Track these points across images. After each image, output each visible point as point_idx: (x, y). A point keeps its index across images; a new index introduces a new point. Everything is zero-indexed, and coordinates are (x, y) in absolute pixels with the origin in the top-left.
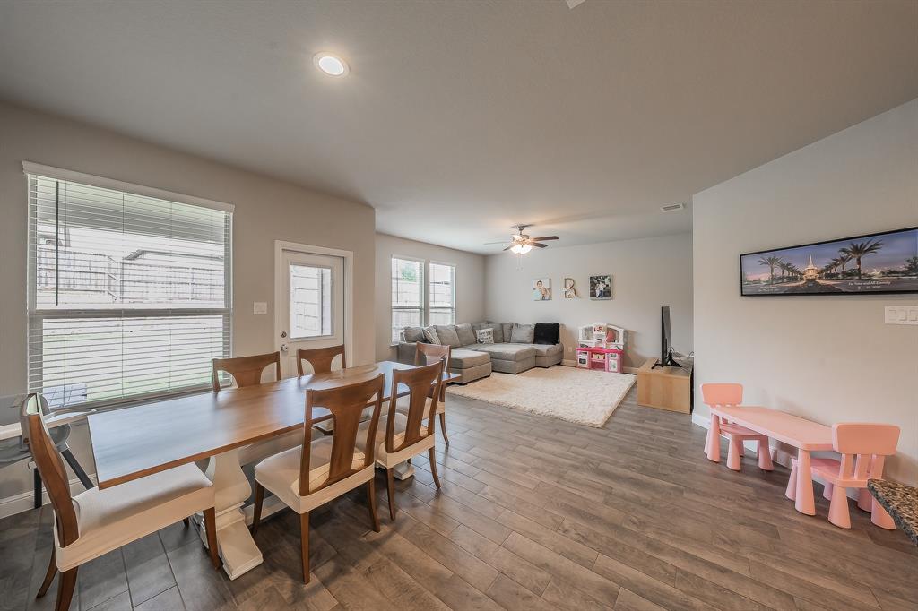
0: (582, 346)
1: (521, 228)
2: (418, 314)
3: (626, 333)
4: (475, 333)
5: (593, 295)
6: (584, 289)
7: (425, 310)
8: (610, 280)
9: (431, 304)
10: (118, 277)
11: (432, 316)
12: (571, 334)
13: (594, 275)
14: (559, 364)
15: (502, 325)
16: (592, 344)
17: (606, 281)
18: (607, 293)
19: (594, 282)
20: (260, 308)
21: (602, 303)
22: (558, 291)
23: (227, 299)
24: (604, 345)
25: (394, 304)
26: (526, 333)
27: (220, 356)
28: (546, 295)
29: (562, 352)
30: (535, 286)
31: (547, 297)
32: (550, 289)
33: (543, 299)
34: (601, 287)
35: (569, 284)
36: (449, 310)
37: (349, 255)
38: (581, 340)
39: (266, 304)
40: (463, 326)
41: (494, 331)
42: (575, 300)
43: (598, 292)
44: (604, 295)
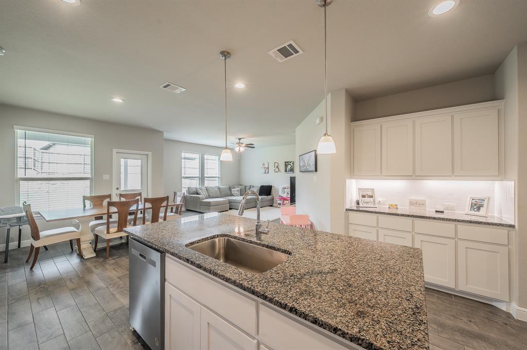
0: (280, 196)
1: (240, 139)
2: (198, 181)
4: (230, 190)
5: (286, 171)
6: (282, 168)
7: (202, 179)
8: (293, 163)
9: (205, 175)
10: (40, 161)
11: (206, 182)
12: (277, 191)
13: (287, 161)
14: (271, 206)
15: (246, 187)
17: (291, 164)
19: (286, 164)
20: (106, 177)
22: (272, 169)
23: (91, 173)
24: (289, 196)
25: (183, 175)
26: (256, 190)
27: (88, 195)
28: (267, 171)
29: (273, 200)
30: (262, 166)
33: (265, 173)
34: (289, 167)
35: (276, 165)
36: (217, 179)
37: (150, 154)
38: (280, 194)
39: (109, 176)
40: (224, 187)
41: (241, 189)
42: (279, 173)
43: (288, 169)
44: (291, 171)
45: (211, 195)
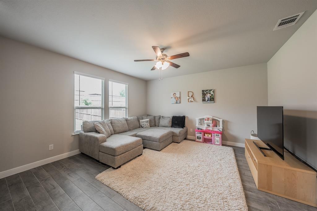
0: (198, 129)
1: (162, 50)
3: (223, 121)
4: (139, 121)
5: (204, 100)
6: (199, 97)
8: (214, 92)
9: (110, 105)
12: (192, 122)
13: (205, 89)
14: (185, 139)
15: (155, 117)
16: (204, 127)
17: (211, 92)
18: (212, 99)
19: (204, 93)
21: (210, 105)
22: (184, 99)
24: (211, 129)
26: (167, 122)
28: (178, 100)
29: (187, 132)
30: (172, 96)
31: (178, 102)
32: (180, 97)
33: (176, 103)
34: (208, 96)
35: (190, 94)
36: (125, 109)
38: (197, 125)
40: (132, 118)
41: (150, 120)
42: (194, 103)
43: (207, 99)
44: (210, 100)
45: (117, 129)
